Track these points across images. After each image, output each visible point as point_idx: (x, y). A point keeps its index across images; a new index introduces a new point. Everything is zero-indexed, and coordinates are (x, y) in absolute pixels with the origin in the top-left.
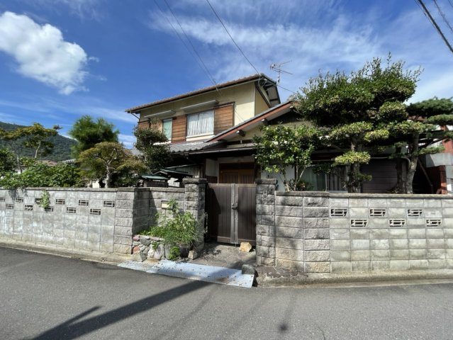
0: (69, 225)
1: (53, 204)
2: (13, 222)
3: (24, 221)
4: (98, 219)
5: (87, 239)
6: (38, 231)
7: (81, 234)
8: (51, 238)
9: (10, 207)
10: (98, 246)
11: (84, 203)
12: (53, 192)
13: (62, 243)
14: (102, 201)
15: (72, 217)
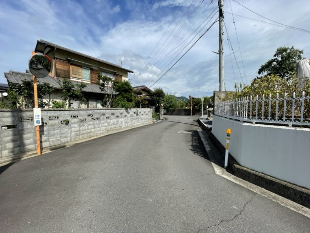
1: (138, 113)
2: (127, 122)
8: (138, 124)
9: (125, 116)
10: (148, 122)
14: (148, 111)
15: (143, 116)
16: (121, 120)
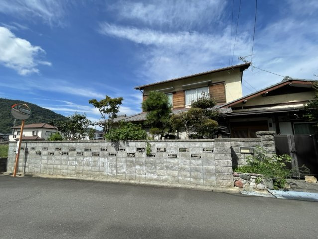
0: (172, 167)
1: (154, 152)
2: (116, 166)
3: (127, 165)
4: (199, 162)
5: (190, 177)
6: (142, 172)
7: (185, 173)
8: (155, 177)
9: (112, 155)
10: (202, 181)
11: (184, 150)
12: (153, 143)
13: (166, 180)
14: (201, 149)
15: (175, 161)
16: (102, 160)
